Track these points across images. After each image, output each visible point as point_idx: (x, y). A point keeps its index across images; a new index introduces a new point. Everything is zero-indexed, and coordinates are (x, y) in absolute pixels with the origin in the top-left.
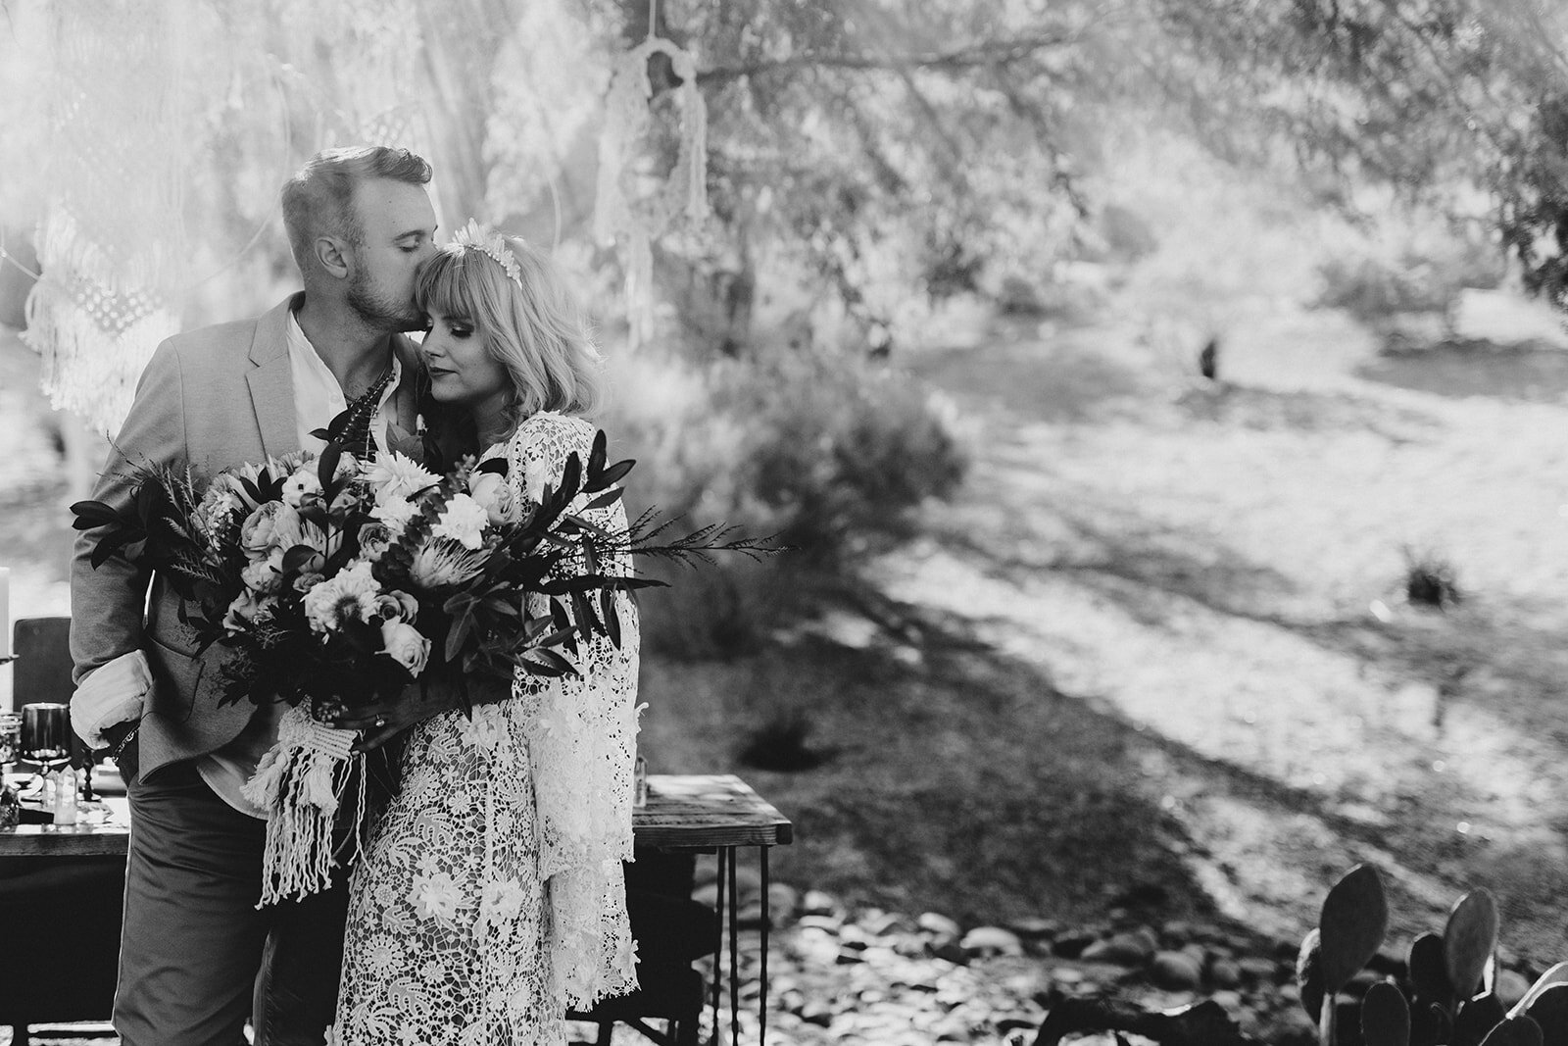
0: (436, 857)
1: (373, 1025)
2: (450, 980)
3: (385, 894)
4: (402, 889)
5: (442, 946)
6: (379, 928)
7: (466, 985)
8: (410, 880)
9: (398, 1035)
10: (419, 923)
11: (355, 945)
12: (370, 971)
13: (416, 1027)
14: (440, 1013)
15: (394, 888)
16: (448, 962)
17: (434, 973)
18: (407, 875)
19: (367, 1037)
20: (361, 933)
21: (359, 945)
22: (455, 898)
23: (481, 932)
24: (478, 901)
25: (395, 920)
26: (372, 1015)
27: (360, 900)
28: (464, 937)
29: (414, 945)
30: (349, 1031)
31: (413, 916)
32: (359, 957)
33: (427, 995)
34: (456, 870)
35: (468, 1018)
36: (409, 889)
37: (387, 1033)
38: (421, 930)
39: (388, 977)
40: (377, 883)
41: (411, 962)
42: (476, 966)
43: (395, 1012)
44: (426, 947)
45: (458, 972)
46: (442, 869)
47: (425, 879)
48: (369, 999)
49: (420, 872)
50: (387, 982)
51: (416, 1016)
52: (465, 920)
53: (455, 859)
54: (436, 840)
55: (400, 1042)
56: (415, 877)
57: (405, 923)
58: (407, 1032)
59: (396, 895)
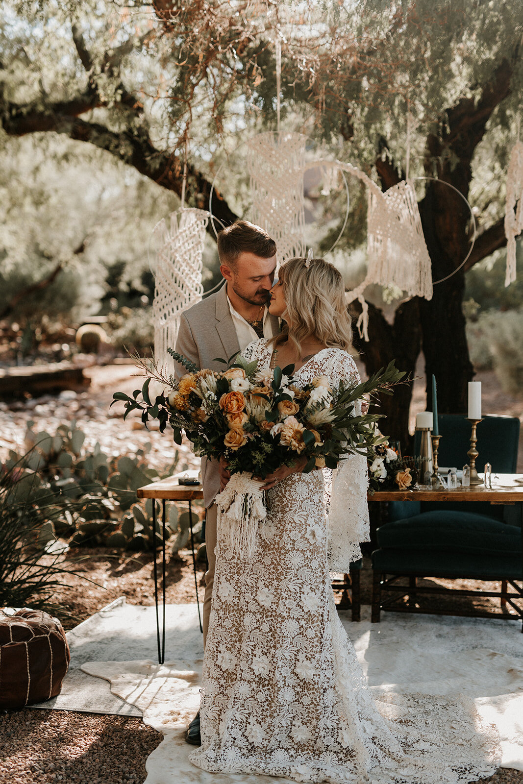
0: (313, 518)
1: (291, 587)
2: (319, 567)
3: (295, 535)
4: (303, 532)
5: (318, 554)
6: (293, 549)
7: (325, 568)
8: (306, 529)
9: (302, 590)
10: (311, 545)
11: (279, 556)
12: (289, 566)
13: (309, 586)
14: (318, 580)
15: (300, 532)
16: (319, 560)
17: (314, 564)
18: (304, 526)
19: (289, 593)
20: (283, 551)
21: (282, 557)
22: (320, 533)
24: (326, 535)
25: (300, 545)
26: (291, 584)
27: (281, 539)
28: (324, 550)
29: (308, 554)
30: (279, 591)
31: (308, 542)
32: (282, 561)
33: (313, 574)
34: (320, 523)
35: (326, 581)
36: (306, 532)
37: (298, 590)
38: (311, 547)
39: (297, 568)
40: (290, 531)
41: (307, 561)
44: (312, 554)
45: (323, 563)
46: (316, 523)
47: (312, 528)
48: (289, 577)
49: (309, 525)
50: (297, 570)
51: (309, 582)
52: (324, 542)
53: (318, 519)
54: (312, 512)
55: (303, 593)
56: (308, 527)
57: (305, 546)
58: (306, 589)
59: (300, 535)
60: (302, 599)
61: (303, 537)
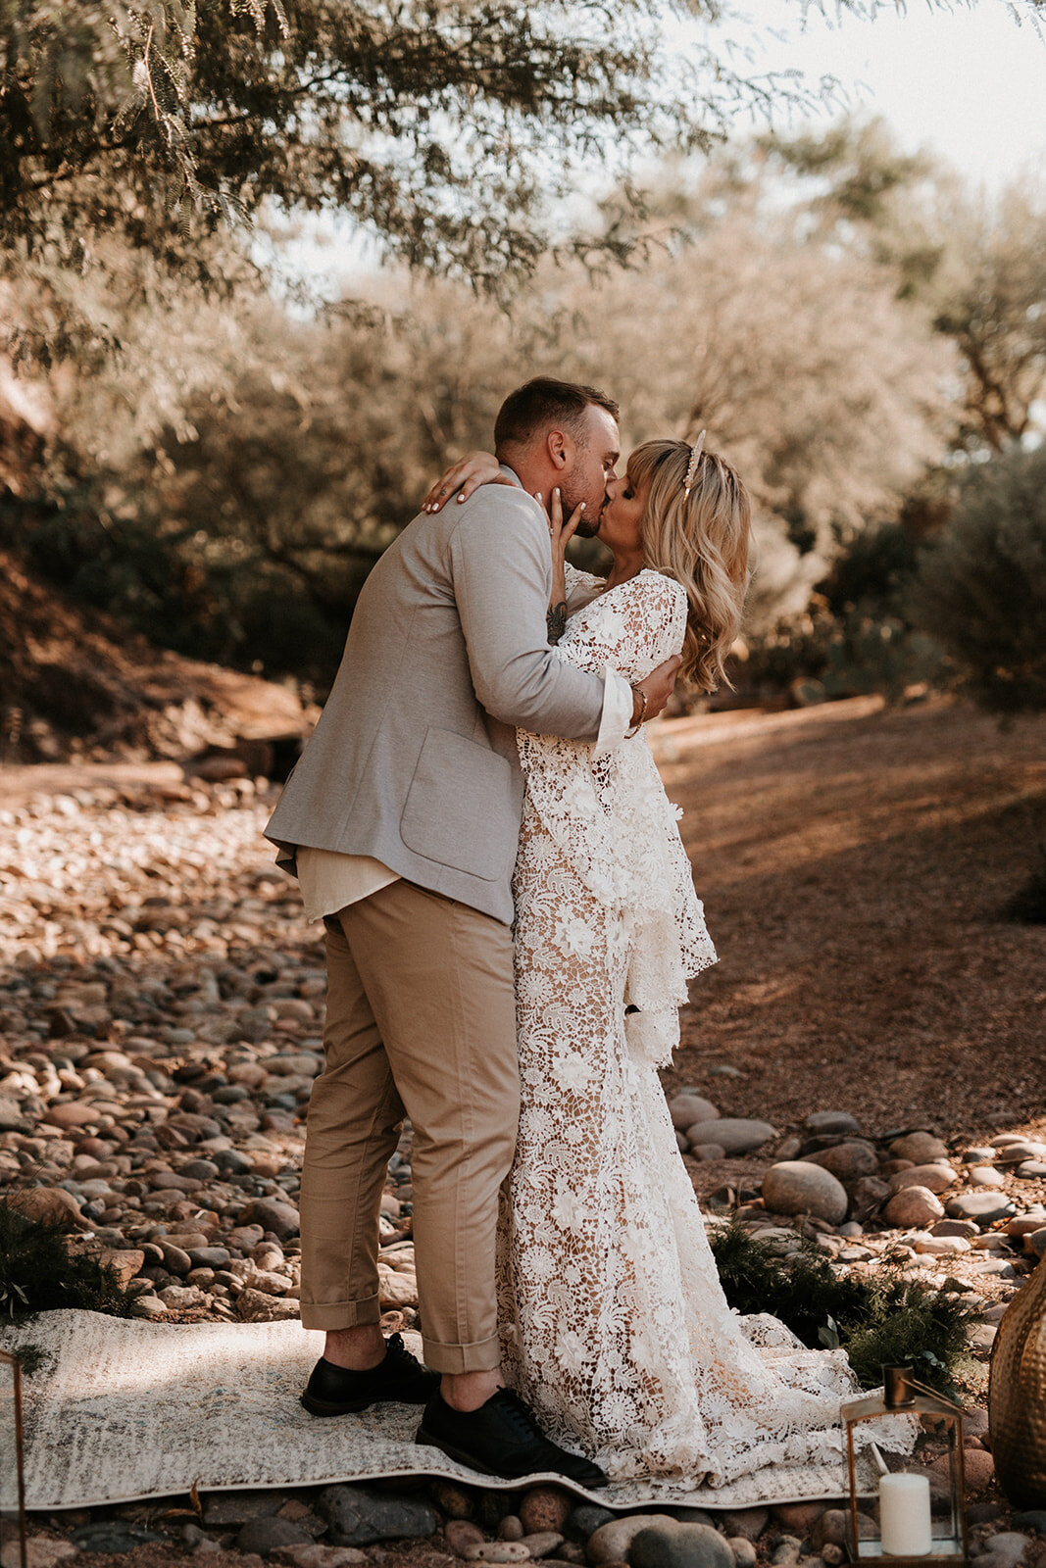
0: (571, 906)
1: (532, 1043)
2: (591, 1001)
3: (533, 939)
4: (548, 934)
5: (584, 976)
6: (531, 966)
7: (604, 1004)
8: (553, 926)
9: (554, 1049)
10: (564, 959)
12: (527, 1002)
13: (568, 1041)
14: (586, 1028)
15: (541, 934)
16: (589, 988)
17: (578, 997)
18: (549, 922)
19: (528, 1054)
22: (590, 937)
23: (609, 964)
24: (605, 940)
25: (543, 959)
26: (531, 1036)
28: (599, 968)
29: (560, 977)
31: (559, 954)
33: (574, 1015)
34: (587, 915)
35: (607, 1029)
36: (553, 934)
37: (546, 1049)
38: (566, 965)
39: (540, 1004)
40: (526, 931)
41: (559, 992)
42: (608, 988)
43: (549, 1031)
44: (570, 978)
45: (598, 995)
46: (577, 916)
47: (565, 925)
48: (529, 1022)
49: (560, 920)
50: (541, 1010)
51: (568, 1033)
52: (598, 954)
53: (585, 907)
54: (568, 894)
55: (557, 1055)
56: (557, 924)
57: (553, 961)
58: (562, 1046)
59: (542, 940)
60: (554, 1065)
61: (547, 943)
